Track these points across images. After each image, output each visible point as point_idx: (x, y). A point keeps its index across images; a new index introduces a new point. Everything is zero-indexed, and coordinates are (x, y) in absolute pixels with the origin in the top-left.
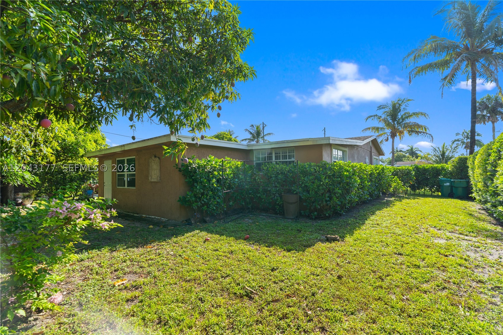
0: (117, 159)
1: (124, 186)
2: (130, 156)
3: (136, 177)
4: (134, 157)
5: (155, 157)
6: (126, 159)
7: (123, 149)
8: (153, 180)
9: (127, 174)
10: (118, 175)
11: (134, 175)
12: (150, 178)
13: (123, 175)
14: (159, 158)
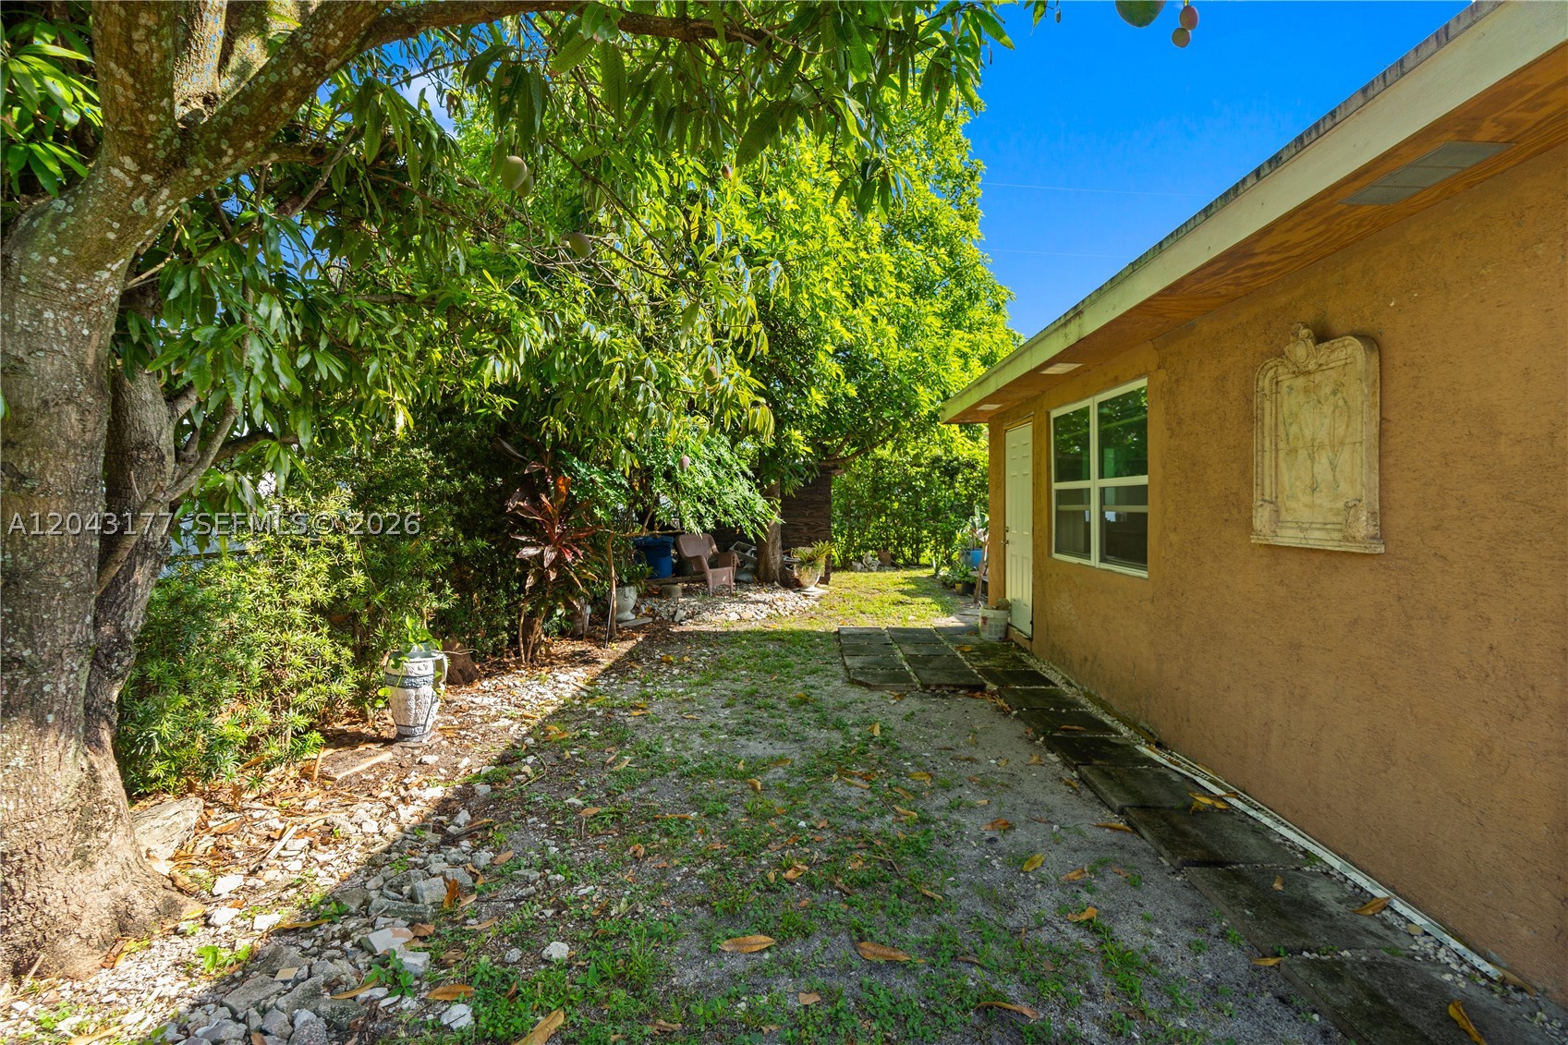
0: (1055, 413)
1: (1086, 552)
2: (1116, 382)
3: (1151, 509)
4: (1143, 383)
5: (1322, 336)
6: (1092, 403)
7: (1073, 334)
8: (1289, 537)
9: (1103, 490)
10: (1059, 492)
11: (1139, 494)
12: (1262, 518)
13: (1082, 496)
14: (1371, 340)
